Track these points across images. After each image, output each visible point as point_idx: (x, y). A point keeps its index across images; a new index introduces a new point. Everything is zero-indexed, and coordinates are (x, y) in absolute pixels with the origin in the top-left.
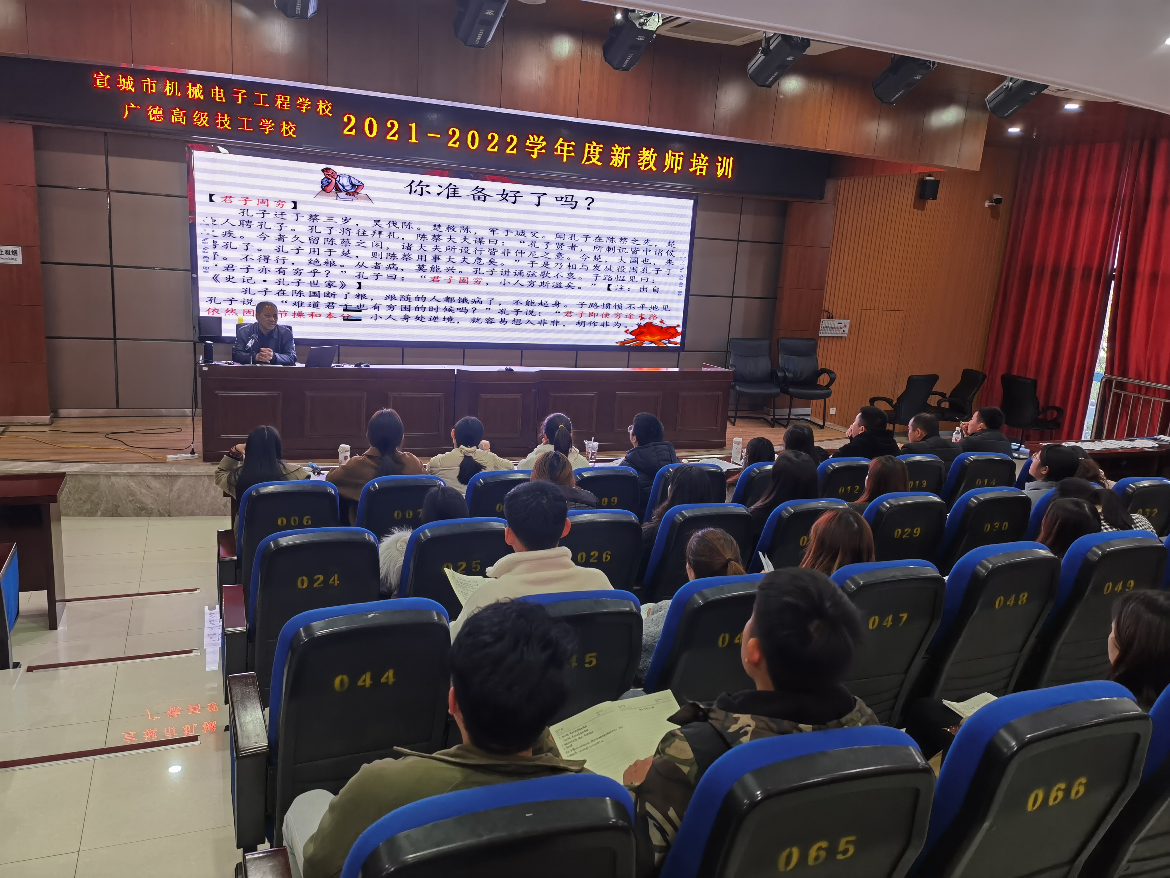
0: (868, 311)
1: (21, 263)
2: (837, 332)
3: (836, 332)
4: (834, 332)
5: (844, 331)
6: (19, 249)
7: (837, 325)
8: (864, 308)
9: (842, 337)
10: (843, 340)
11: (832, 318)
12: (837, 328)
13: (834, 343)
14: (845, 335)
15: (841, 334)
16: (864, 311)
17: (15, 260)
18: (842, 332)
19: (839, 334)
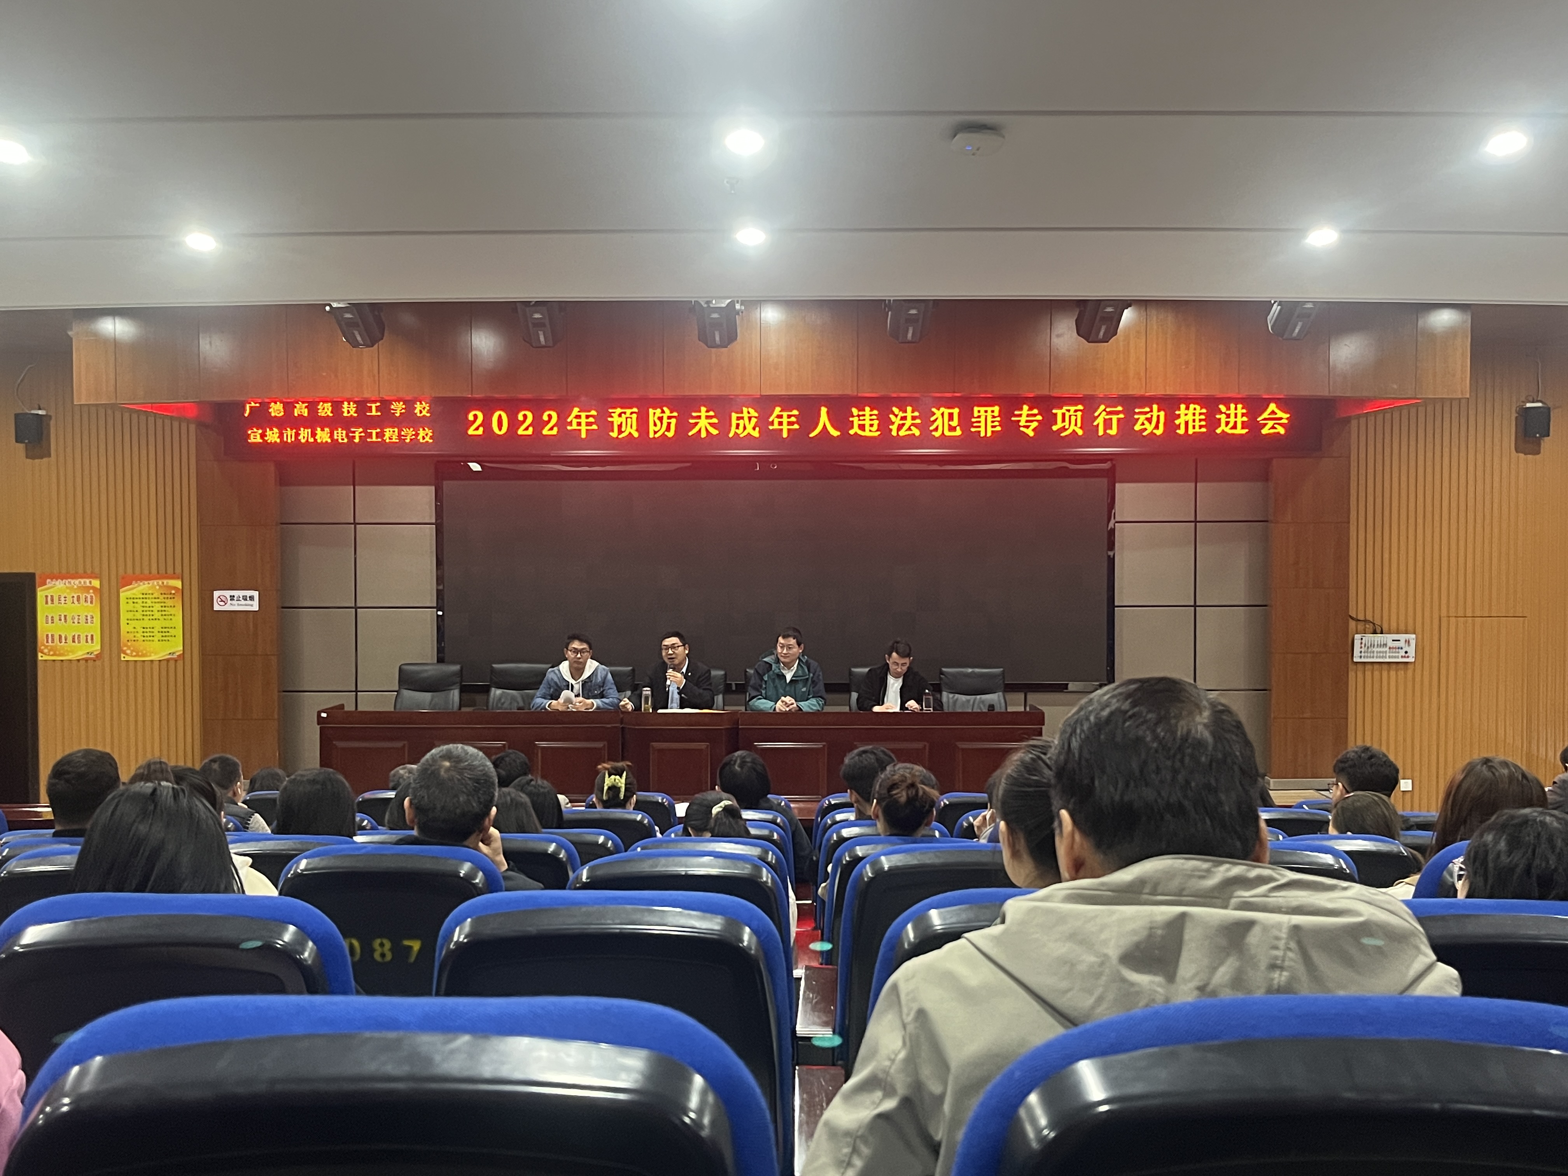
0: (1453, 620)
1: (257, 609)
2: (1394, 655)
3: (1391, 654)
4: (1388, 654)
5: (1406, 652)
6: (256, 594)
7: (1390, 644)
8: (1444, 613)
9: (1406, 663)
10: (1411, 667)
11: (1382, 633)
12: (1393, 648)
13: (1393, 673)
14: (1412, 660)
15: (1402, 657)
16: (1444, 620)
17: (252, 605)
18: (1404, 654)
19: (1398, 657)
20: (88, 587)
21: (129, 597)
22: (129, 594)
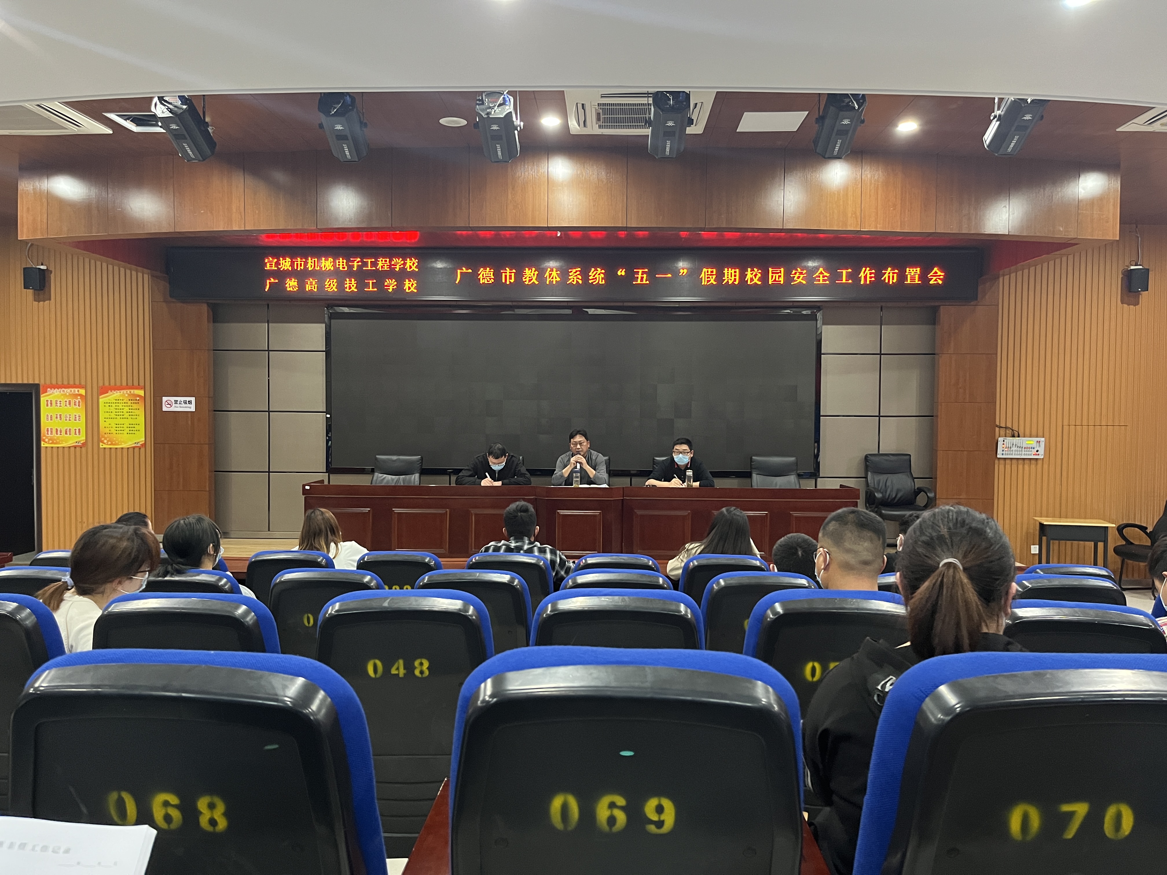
0: (1072, 428)
3: (1026, 453)
4: (1023, 453)
7: (1025, 445)
8: (1066, 422)
9: (1037, 459)
10: (1040, 462)
11: (1019, 437)
12: (1027, 448)
13: (1026, 467)
14: (1041, 456)
15: (1034, 455)
16: (1066, 428)
18: (1035, 452)
19: (1031, 455)
20: (76, 394)
21: (106, 402)
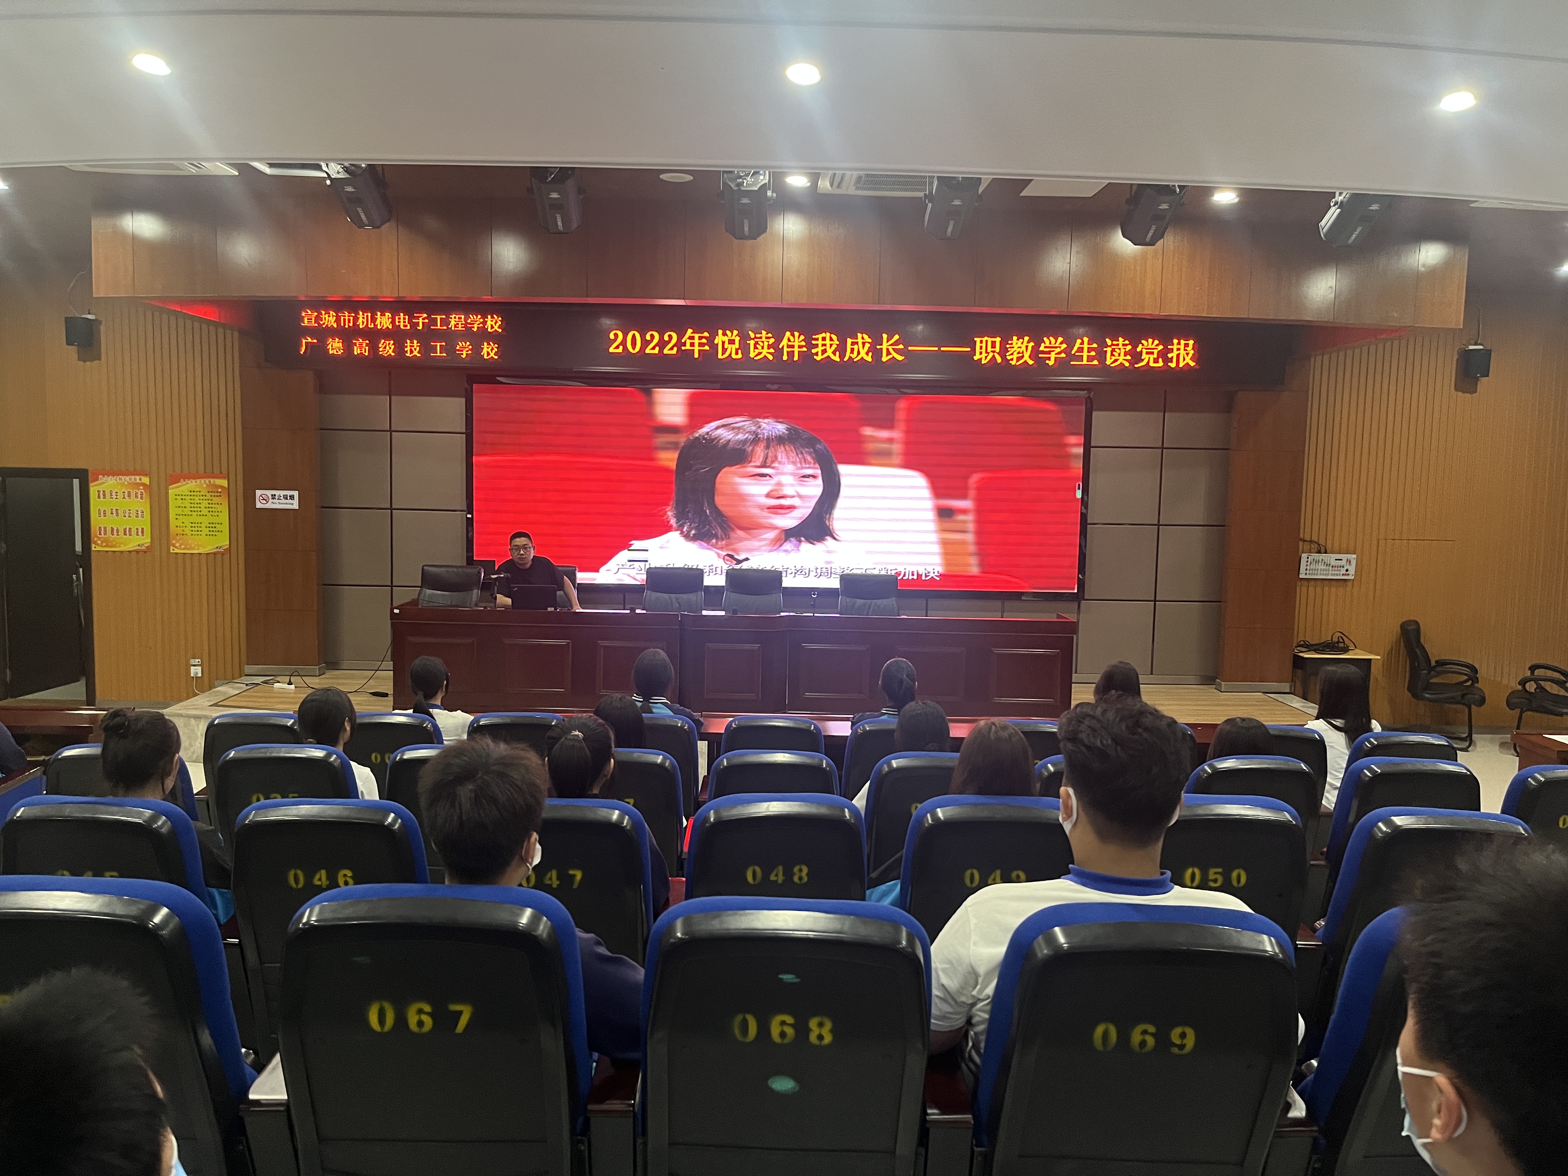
1: (297, 508)
2: (1336, 572)
3: (1333, 572)
4: (1330, 572)
5: (1347, 570)
6: (296, 493)
7: (1333, 563)
8: (1382, 535)
9: (1346, 580)
10: (1349, 584)
11: (1326, 553)
13: (1333, 589)
16: (1382, 543)
17: (292, 504)
18: (1344, 572)
20: (138, 483)
21: (177, 494)
22: (177, 491)
